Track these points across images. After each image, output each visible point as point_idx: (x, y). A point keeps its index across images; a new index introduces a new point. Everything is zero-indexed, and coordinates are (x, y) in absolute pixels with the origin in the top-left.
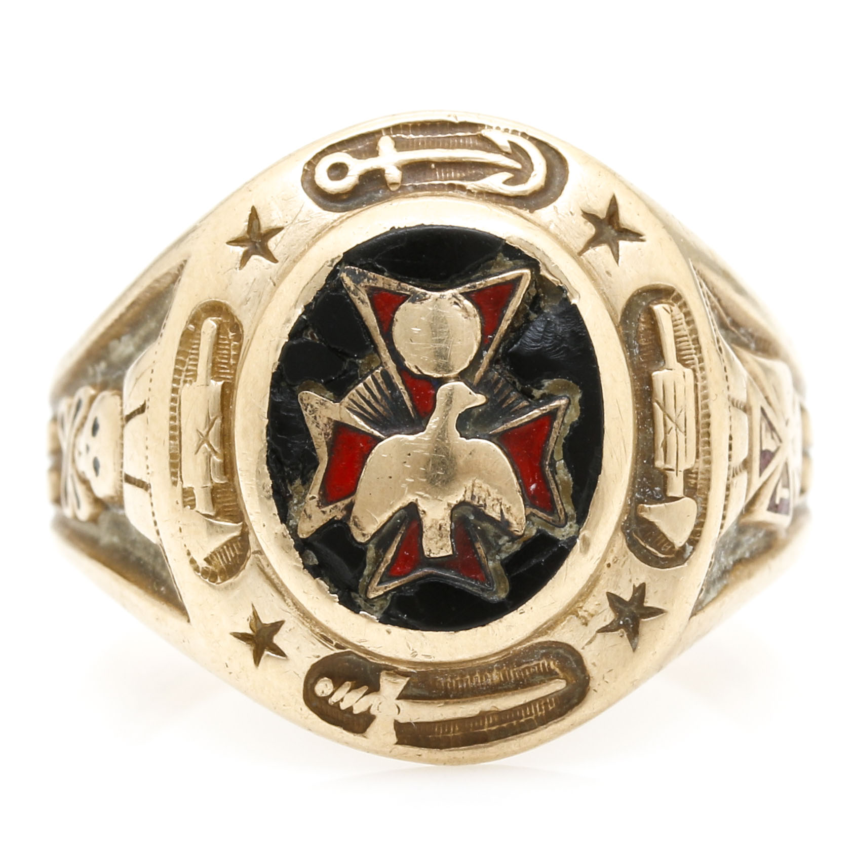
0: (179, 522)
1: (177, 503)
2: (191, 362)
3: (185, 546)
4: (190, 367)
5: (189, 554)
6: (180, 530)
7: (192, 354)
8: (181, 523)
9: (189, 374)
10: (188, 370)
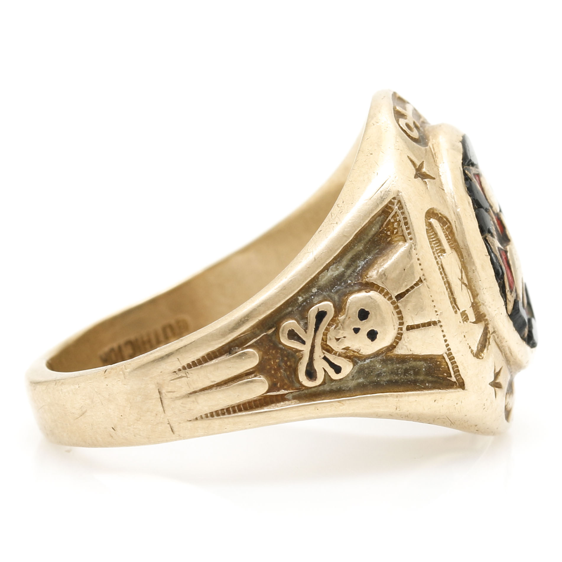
0: (463, 332)
1: (460, 322)
2: (436, 246)
3: (468, 344)
4: (437, 248)
5: (470, 348)
6: (465, 337)
7: (433, 241)
8: (464, 332)
9: (438, 252)
10: (436, 250)
